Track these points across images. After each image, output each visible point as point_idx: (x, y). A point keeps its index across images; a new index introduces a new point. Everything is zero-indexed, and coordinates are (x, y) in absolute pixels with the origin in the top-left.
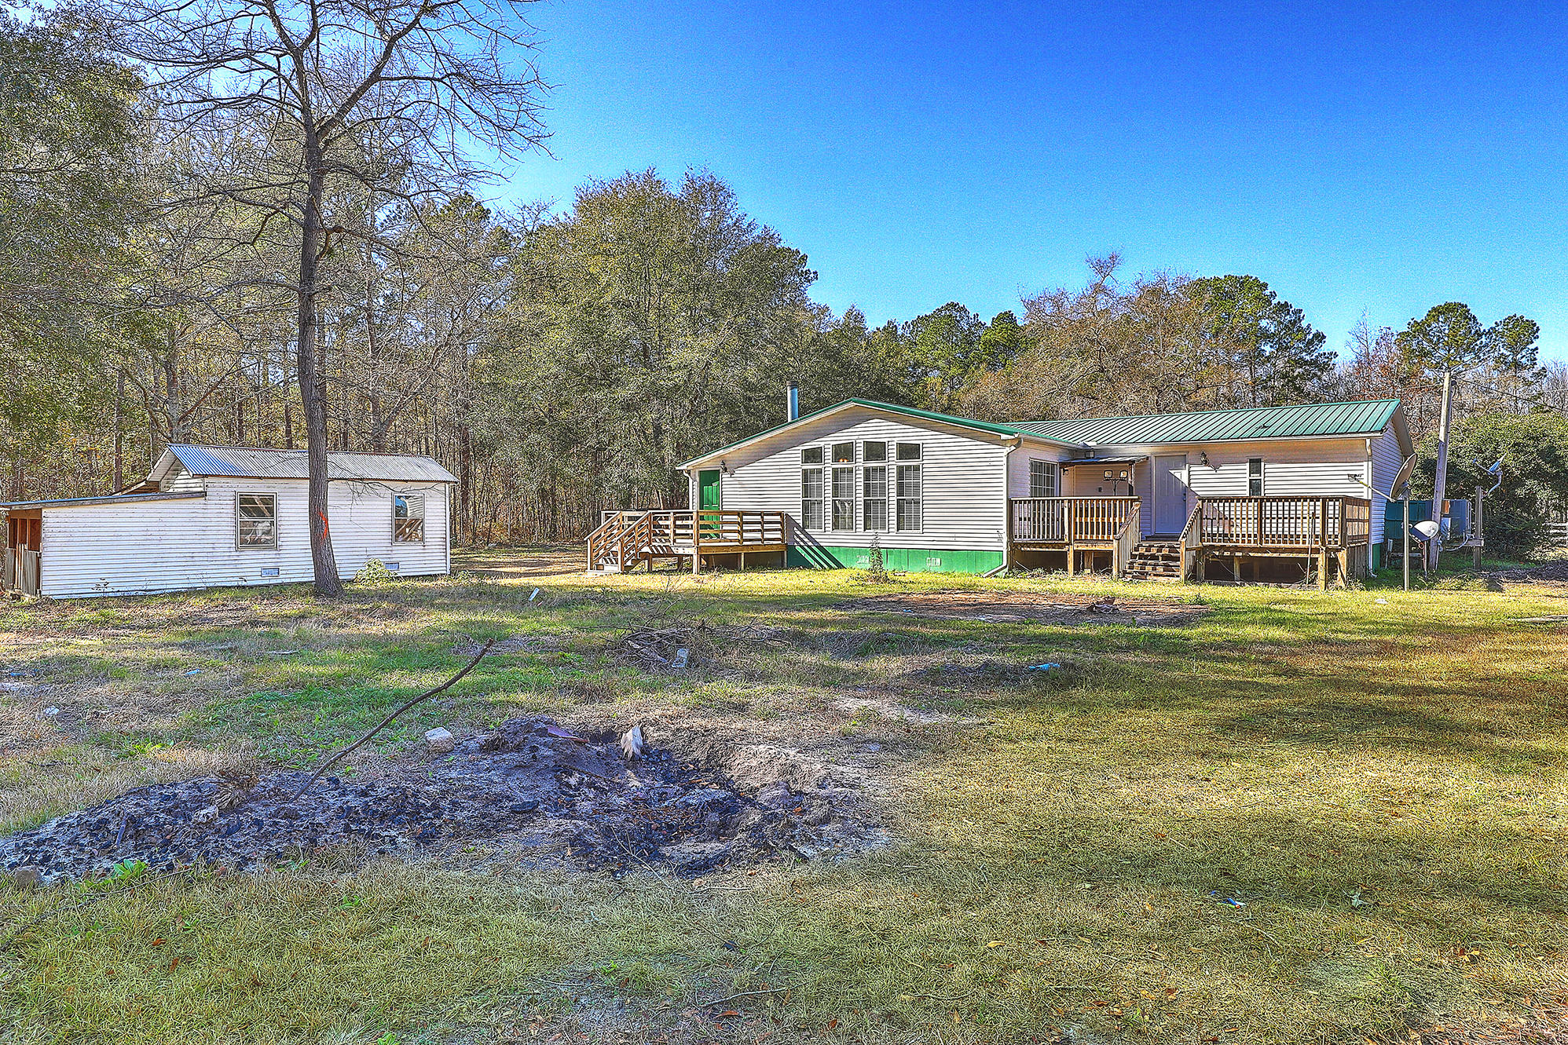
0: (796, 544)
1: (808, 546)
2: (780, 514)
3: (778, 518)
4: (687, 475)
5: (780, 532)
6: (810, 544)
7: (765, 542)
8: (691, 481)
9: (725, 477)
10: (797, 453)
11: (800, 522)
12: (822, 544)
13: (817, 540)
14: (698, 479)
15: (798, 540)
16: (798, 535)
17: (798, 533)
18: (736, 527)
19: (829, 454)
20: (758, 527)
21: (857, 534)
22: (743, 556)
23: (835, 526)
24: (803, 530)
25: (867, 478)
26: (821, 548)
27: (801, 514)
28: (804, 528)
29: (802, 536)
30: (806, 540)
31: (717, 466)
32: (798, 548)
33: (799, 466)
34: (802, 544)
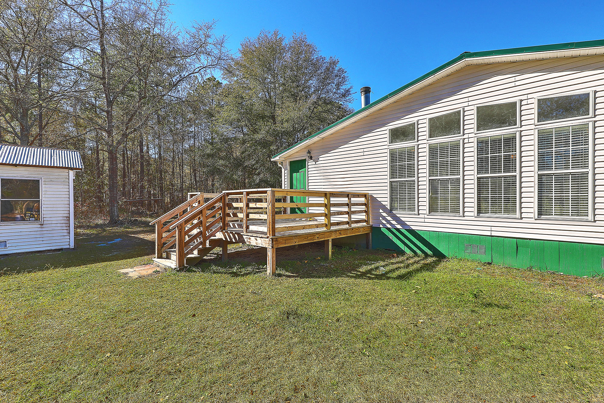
0: (381, 226)
1: (398, 230)
2: (365, 196)
3: (363, 200)
4: (280, 166)
5: (364, 214)
6: (399, 227)
7: (353, 225)
8: (283, 170)
9: (310, 164)
10: (384, 132)
11: (387, 203)
12: (414, 228)
13: (408, 223)
14: (288, 168)
15: (384, 222)
16: (384, 218)
17: (384, 214)
18: (322, 210)
19: (424, 130)
20: (346, 209)
21: (466, 218)
22: (330, 243)
23: (432, 209)
24: (390, 212)
25: (480, 150)
26: (412, 232)
27: (388, 196)
28: (391, 210)
29: (389, 218)
30: (394, 222)
31: (304, 156)
32: (384, 230)
33: (386, 147)
34: (389, 226)
